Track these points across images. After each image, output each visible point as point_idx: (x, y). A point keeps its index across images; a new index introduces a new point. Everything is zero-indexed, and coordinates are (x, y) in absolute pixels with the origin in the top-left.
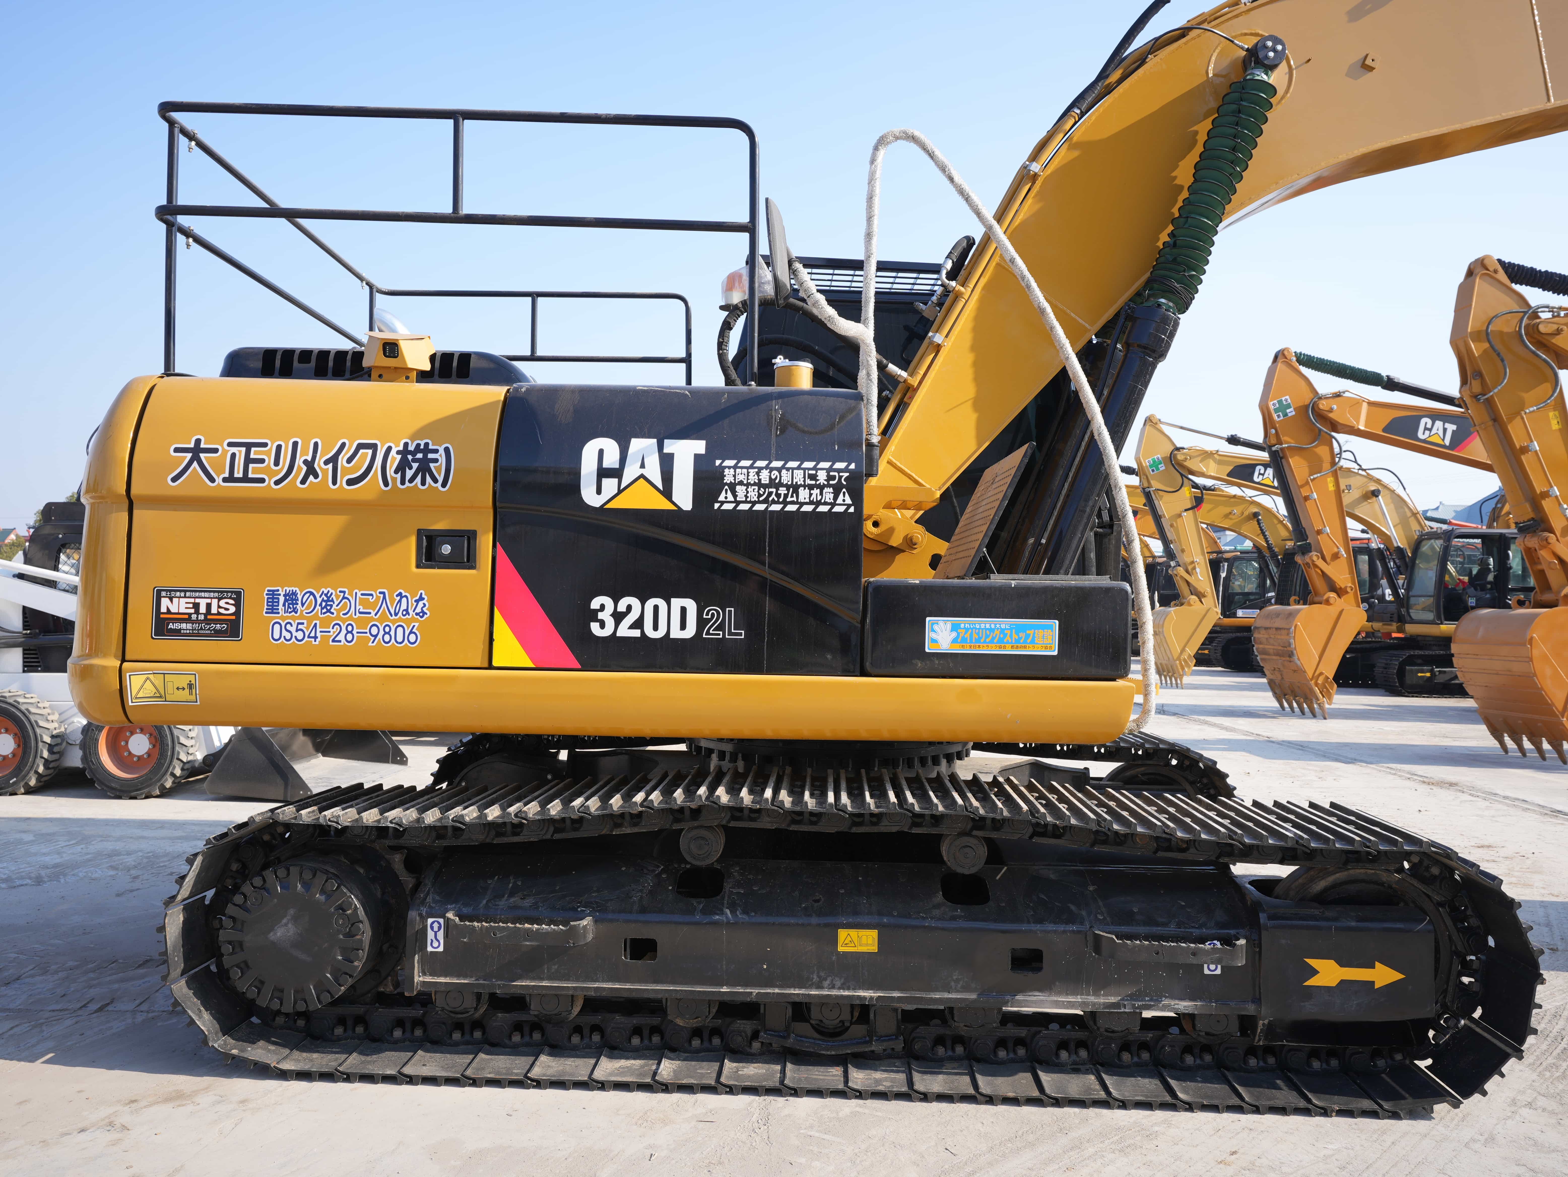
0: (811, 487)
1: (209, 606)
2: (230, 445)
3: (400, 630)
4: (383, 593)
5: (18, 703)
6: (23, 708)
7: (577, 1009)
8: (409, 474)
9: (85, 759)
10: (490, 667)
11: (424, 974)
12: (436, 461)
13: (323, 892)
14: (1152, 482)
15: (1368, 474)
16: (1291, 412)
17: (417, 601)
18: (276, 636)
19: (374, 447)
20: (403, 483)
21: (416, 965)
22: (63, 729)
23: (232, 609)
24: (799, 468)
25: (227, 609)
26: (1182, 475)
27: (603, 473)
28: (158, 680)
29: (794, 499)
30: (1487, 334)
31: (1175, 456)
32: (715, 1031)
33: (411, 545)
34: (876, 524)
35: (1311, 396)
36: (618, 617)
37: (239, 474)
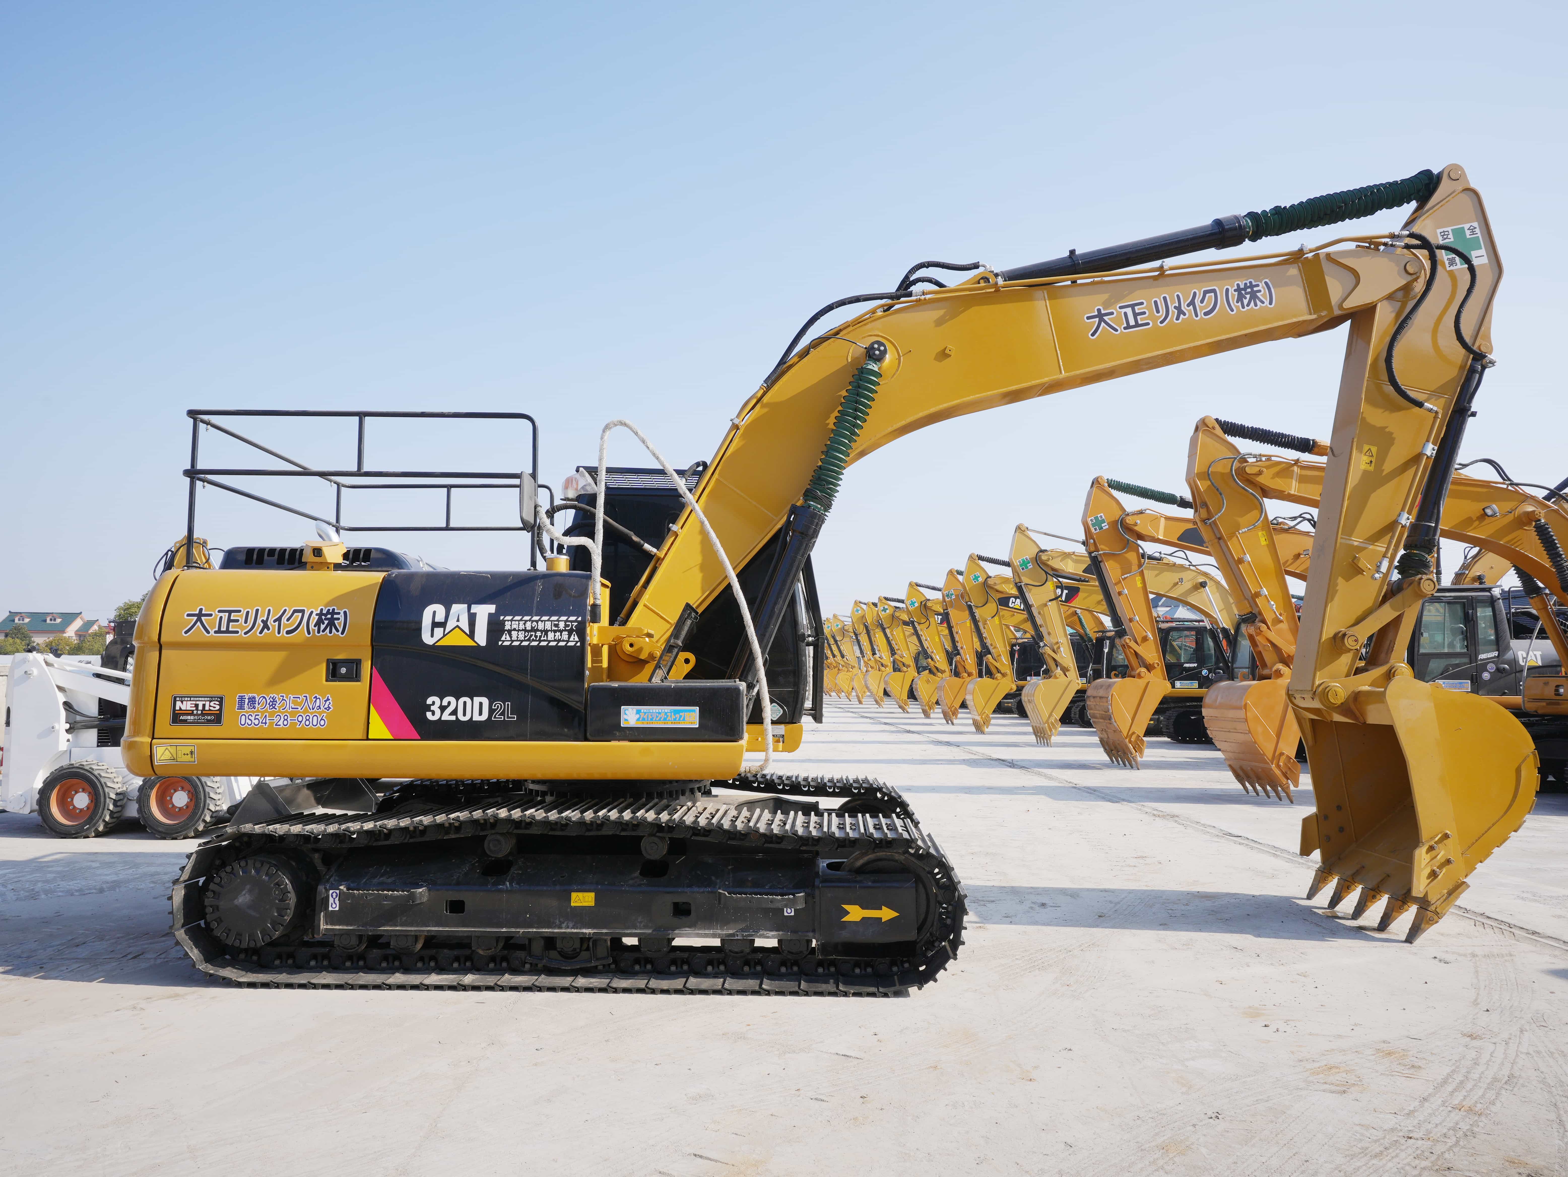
0: (555, 631)
1: (204, 706)
2: (220, 611)
3: (315, 718)
4: (306, 697)
5: (93, 769)
6: (96, 773)
7: (419, 946)
8: (322, 627)
9: (140, 810)
10: (368, 739)
11: (327, 924)
12: (338, 619)
13: (267, 875)
14: (1022, 578)
15: (1197, 569)
16: (1105, 526)
17: (326, 701)
18: (243, 723)
19: (303, 611)
20: (319, 632)
21: (322, 918)
22: (125, 789)
23: (218, 707)
24: (548, 620)
25: (214, 707)
26: (1046, 573)
27: (435, 625)
28: (173, 750)
29: (545, 638)
30: (1209, 475)
31: (1040, 557)
32: (504, 959)
33: (322, 669)
34: (631, 645)
35: (1120, 513)
36: (443, 709)
37: (223, 628)
